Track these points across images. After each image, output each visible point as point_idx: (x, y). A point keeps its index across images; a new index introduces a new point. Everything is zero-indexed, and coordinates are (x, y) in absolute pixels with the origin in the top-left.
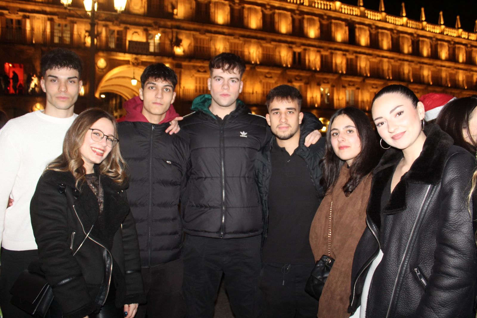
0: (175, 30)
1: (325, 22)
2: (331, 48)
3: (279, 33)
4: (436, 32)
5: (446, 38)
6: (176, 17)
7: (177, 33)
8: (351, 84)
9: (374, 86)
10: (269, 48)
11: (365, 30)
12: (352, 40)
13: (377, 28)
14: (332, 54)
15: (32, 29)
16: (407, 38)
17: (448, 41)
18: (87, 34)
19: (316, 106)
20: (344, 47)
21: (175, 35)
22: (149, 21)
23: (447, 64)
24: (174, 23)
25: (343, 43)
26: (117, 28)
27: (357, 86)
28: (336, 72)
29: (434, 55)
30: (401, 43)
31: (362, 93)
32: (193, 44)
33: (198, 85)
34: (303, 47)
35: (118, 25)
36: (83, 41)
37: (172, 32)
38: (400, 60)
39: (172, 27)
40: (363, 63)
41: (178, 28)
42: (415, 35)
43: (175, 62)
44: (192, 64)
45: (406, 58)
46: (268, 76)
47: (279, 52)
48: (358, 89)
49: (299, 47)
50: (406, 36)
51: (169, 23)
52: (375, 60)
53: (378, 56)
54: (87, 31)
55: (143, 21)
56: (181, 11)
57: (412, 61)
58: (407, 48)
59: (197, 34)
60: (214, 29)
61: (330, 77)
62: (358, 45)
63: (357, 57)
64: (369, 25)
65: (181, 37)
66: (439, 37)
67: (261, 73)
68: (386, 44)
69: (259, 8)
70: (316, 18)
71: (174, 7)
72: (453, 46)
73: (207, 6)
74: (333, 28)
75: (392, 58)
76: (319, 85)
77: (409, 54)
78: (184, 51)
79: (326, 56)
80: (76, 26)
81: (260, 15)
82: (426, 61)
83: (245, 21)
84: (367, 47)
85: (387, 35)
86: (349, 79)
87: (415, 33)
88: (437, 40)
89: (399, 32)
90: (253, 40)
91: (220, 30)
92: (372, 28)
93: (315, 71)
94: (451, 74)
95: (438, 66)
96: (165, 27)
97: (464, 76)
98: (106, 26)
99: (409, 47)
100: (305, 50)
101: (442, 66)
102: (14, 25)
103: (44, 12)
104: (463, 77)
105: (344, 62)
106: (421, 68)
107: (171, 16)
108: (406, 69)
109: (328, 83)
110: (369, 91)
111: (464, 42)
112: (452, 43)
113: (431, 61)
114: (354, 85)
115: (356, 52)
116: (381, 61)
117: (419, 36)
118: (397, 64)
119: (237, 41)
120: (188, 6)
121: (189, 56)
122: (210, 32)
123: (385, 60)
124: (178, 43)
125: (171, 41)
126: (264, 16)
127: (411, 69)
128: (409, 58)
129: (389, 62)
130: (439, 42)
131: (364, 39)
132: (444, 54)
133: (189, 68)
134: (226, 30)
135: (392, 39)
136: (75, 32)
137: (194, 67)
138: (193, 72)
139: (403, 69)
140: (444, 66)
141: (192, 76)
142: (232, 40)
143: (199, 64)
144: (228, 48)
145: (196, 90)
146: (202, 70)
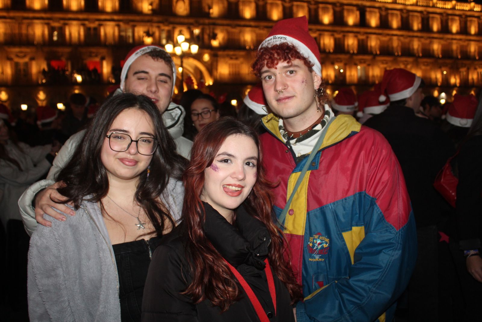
0: (212, 27)
1: (338, 9)
2: (343, 32)
4: (447, 7)
5: (457, 13)
6: (212, 16)
7: (214, 29)
8: (363, 61)
9: (384, 62)
11: (375, 12)
12: (363, 23)
13: (387, 9)
14: (344, 36)
15: (105, 35)
16: (417, 16)
17: (460, 16)
18: (145, 34)
19: (330, 82)
20: (355, 30)
21: (211, 30)
22: (191, 21)
23: (458, 37)
24: (211, 21)
25: (355, 25)
26: (166, 28)
27: (368, 63)
28: (348, 52)
29: (445, 29)
30: (410, 21)
31: (373, 69)
32: (226, 37)
33: (231, 70)
34: (318, 33)
35: (168, 25)
36: (141, 39)
37: (209, 29)
38: (410, 36)
39: (209, 24)
40: (373, 43)
41: (214, 24)
42: (425, 13)
43: (212, 52)
44: (226, 53)
45: (416, 34)
48: (369, 65)
49: (315, 32)
50: (416, 14)
51: (207, 21)
52: (385, 39)
53: (388, 35)
54: (145, 32)
55: (186, 21)
56: (215, 11)
57: (422, 37)
58: (416, 26)
59: (229, 29)
60: (242, 23)
61: (342, 56)
62: (369, 26)
63: (367, 37)
64: (379, 8)
65: (216, 32)
66: (450, 12)
68: (395, 23)
70: (330, 6)
71: (210, 8)
72: (465, 19)
73: (237, 5)
74: (345, 13)
75: (402, 36)
76: (333, 64)
77: (419, 31)
78: (220, 43)
79: (339, 39)
80: (136, 29)
81: (280, 9)
82: (436, 35)
83: (268, 14)
84: (377, 27)
85: (397, 15)
86: (361, 57)
87: (425, 11)
88: (448, 15)
89: (409, 11)
91: (248, 23)
92: (382, 10)
93: (329, 52)
94: (462, 47)
95: (448, 39)
96: (204, 24)
97: (477, 48)
98: (158, 27)
99: (418, 24)
100: (320, 35)
101: (452, 39)
102: (92, 32)
103: (113, 20)
104: (475, 49)
105: (356, 42)
106: (431, 43)
107: (208, 15)
108: (416, 45)
109: (341, 61)
110: (379, 67)
111: (476, 14)
112: (464, 16)
113: (441, 36)
114: (365, 62)
115: (367, 33)
116: (391, 40)
117: (429, 13)
118: (407, 40)
119: (262, 32)
120: (221, 6)
121: (223, 47)
122: (239, 26)
123: (395, 38)
124: (214, 37)
125: (209, 35)
126: (284, 8)
127: (420, 44)
128: (419, 34)
129: (399, 40)
130: (450, 17)
131: (374, 21)
132: (455, 28)
133: (224, 57)
134: (252, 23)
135: (402, 18)
136: (136, 35)
137: (228, 56)
138: (227, 59)
139: (413, 45)
140: (455, 39)
141: (226, 63)
142: (258, 31)
143: (231, 53)
144: (254, 38)
145: (230, 74)
146: (234, 57)
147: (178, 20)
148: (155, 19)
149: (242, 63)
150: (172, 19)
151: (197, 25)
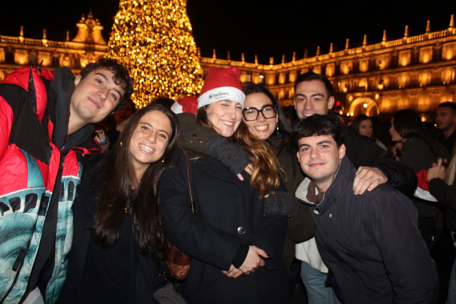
0: (381, 76)
3: (445, 60)
6: (381, 68)
7: (381, 78)
10: (438, 73)
22: (369, 74)
24: (381, 72)
36: (344, 90)
39: (379, 75)
41: (382, 74)
43: (380, 93)
44: (387, 92)
46: (437, 91)
47: (445, 74)
51: (378, 73)
55: (366, 74)
56: (383, 65)
59: (391, 75)
60: (401, 69)
65: (383, 78)
67: (430, 91)
69: (431, 47)
71: (380, 63)
78: (384, 86)
81: (431, 52)
83: (420, 59)
90: (426, 70)
91: (404, 69)
96: (376, 75)
98: (352, 81)
107: (377, 68)
119: (415, 73)
120: (387, 61)
121: (385, 89)
124: (381, 82)
126: (434, 51)
133: (387, 95)
134: (407, 69)
137: (390, 94)
138: (389, 97)
141: (389, 99)
142: (412, 73)
143: (392, 92)
144: (408, 79)
145: (391, 107)
146: (394, 95)
147: (362, 75)
148: (351, 76)
149: (399, 98)
150: (358, 75)
151: (372, 76)
